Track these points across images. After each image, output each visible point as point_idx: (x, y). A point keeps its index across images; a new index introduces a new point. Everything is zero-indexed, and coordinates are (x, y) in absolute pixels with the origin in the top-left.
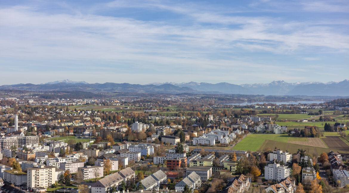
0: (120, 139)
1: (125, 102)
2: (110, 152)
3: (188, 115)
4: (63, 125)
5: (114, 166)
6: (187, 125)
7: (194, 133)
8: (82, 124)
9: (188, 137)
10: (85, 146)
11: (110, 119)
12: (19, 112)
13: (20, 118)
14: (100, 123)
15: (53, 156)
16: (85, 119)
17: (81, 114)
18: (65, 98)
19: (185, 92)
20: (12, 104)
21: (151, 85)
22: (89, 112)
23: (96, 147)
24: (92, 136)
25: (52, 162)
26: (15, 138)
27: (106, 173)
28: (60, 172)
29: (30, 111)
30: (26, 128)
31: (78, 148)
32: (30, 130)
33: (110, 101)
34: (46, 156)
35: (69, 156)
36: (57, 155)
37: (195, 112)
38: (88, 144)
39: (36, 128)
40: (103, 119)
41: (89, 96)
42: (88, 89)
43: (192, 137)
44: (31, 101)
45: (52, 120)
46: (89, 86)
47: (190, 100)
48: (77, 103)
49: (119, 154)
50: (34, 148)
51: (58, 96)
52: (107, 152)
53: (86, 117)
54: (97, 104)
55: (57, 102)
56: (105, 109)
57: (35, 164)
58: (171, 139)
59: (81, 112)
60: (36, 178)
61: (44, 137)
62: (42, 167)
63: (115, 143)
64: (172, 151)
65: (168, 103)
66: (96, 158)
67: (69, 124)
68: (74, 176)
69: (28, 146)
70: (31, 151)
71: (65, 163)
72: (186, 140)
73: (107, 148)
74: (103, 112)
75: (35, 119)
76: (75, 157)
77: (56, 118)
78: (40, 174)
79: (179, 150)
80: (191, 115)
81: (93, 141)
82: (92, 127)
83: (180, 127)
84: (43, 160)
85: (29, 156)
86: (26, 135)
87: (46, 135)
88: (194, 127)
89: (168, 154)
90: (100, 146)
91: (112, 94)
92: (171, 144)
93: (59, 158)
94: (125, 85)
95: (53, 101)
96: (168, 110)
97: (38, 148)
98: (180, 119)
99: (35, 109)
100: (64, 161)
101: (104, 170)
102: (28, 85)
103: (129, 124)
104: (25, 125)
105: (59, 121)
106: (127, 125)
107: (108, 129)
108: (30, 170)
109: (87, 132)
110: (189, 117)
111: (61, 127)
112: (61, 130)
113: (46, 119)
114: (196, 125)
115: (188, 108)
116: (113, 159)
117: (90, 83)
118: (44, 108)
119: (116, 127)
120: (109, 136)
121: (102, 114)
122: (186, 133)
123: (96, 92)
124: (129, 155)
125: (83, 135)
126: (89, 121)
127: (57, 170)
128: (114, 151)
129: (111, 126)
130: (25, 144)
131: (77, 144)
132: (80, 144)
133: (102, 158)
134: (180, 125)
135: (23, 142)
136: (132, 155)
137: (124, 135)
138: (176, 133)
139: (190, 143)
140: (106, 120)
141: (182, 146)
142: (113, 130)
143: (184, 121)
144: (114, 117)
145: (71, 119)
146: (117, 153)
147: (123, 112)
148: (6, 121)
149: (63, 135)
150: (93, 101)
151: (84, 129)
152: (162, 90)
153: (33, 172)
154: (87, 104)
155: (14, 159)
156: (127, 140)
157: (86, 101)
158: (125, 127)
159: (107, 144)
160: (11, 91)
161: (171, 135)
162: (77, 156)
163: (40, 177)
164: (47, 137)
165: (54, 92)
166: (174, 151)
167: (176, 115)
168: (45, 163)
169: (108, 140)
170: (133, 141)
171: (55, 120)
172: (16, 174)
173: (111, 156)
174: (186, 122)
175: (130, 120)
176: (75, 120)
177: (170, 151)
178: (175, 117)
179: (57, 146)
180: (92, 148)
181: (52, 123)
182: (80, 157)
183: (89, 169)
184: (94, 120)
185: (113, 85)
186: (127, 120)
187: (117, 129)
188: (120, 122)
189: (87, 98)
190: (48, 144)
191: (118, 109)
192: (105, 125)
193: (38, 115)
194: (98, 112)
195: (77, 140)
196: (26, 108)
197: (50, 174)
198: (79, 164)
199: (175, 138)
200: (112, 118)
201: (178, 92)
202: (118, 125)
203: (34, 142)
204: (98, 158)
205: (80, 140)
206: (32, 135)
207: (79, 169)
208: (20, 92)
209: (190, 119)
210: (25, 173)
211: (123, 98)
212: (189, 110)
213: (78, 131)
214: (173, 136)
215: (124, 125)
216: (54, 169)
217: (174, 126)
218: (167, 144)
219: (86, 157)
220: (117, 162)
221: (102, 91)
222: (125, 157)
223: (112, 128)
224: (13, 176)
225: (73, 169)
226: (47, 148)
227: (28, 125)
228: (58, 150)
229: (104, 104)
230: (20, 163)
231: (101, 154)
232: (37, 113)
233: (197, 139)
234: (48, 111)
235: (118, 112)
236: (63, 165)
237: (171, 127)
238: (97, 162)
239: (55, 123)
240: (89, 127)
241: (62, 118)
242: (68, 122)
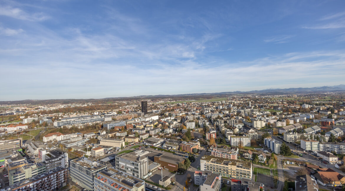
0: (295, 111)
1: (300, 96)
2: (290, 116)
3: (338, 100)
4: (269, 105)
5: (292, 122)
6: (336, 105)
7: (341, 109)
8: (277, 105)
9: (336, 111)
10: (278, 113)
11: (291, 103)
12: (252, 100)
13: (252, 102)
14: (286, 104)
15: (263, 116)
16: (279, 103)
17: (277, 101)
18: (271, 95)
19: (336, 90)
20: (249, 98)
21: (315, 88)
22: (281, 100)
23: (283, 114)
24: (282, 109)
25: (263, 119)
26: (249, 110)
27: (287, 125)
28: (266, 123)
29: (256, 100)
30: (254, 106)
31: (274, 114)
32: (255, 107)
33: (292, 95)
34: (261, 117)
35: (271, 117)
36: (265, 116)
37: (343, 99)
38: (279, 113)
39: (258, 106)
40: (287, 103)
41: (282, 94)
42: (281, 91)
43: (339, 111)
44: (256, 97)
45: (264, 103)
46: (281, 90)
47: (340, 93)
48: (276, 97)
49: (294, 117)
50: (256, 113)
51: (268, 95)
52: (288, 116)
53: (280, 102)
54: (285, 97)
55: (267, 97)
56: (289, 99)
57: (256, 119)
58: (325, 112)
59: (277, 100)
60: (256, 124)
61: (261, 110)
62: (258, 120)
63: (293, 113)
64: (325, 117)
65: (325, 95)
66: (282, 118)
67: (272, 105)
68: (272, 125)
69: (254, 113)
70: (255, 114)
71: (268, 119)
72: (335, 112)
73: (288, 114)
74: (288, 100)
75: (258, 103)
76: (273, 117)
77: (266, 103)
78: (257, 123)
79: (330, 117)
80: (340, 100)
81: (282, 112)
82: (282, 106)
83: (332, 106)
84: (260, 118)
85: (254, 116)
86: (253, 109)
87: (262, 109)
88: (341, 106)
89: (323, 119)
90: (285, 113)
91: (293, 93)
92: (325, 114)
93: (266, 118)
94: (300, 89)
95: (265, 96)
96: (325, 98)
97: (258, 113)
98: (332, 103)
99: (258, 99)
100: (268, 118)
101: (286, 123)
102: (255, 91)
103: (301, 105)
104: (253, 105)
105: (267, 104)
106: (300, 105)
107: (289, 107)
108: (254, 121)
109: (279, 108)
110: (338, 102)
111: (268, 106)
112: (268, 107)
113: (262, 103)
114: (342, 105)
115: (338, 97)
116: (291, 119)
117: (282, 89)
118: (261, 99)
119: (294, 106)
120: (290, 110)
121: (287, 101)
122: (335, 109)
123: (285, 92)
124: (300, 118)
125: (278, 109)
126: (281, 104)
127: (264, 122)
128: (292, 116)
129: (291, 106)
130: (253, 111)
131: (274, 113)
132: (276, 112)
133: (286, 118)
134: (332, 105)
135: (252, 111)
136: (301, 118)
137: (298, 109)
138: (328, 109)
139: (338, 114)
140: (289, 103)
141: (332, 115)
142: (292, 107)
143: (334, 103)
144: (293, 102)
145: (273, 103)
146: (293, 117)
147: (298, 100)
148: (247, 104)
149: (268, 109)
150: (283, 96)
151: (278, 107)
152: (322, 89)
153: (255, 122)
154: (281, 97)
155: (249, 117)
156: (299, 112)
157: (280, 96)
158: (299, 106)
159: (288, 113)
160: (249, 93)
161: (325, 110)
162: (274, 117)
163: (258, 124)
164: (262, 110)
165: (266, 93)
166: (327, 117)
167: (330, 101)
168: (260, 119)
169: (289, 111)
170: (303, 112)
171: (265, 103)
172: (249, 122)
173: (290, 118)
174: (335, 104)
175: (301, 103)
176: (274, 103)
177: (324, 117)
178: (328, 102)
179: (266, 113)
180: (281, 114)
181: (264, 105)
182: (275, 118)
183: (279, 123)
184: (283, 103)
185: (293, 89)
186: (300, 103)
187: (295, 107)
188: (296, 104)
189: (280, 95)
190: (262, 112)
191: (296, 98)
192: (288, 105)
193: (259, 102)
194: (285, 100)
195: (274, 111)
196: (254, 99)
197: (261, 123)
198: (274, 120)
199: (327, 111)
200: (292, 102)
201: (332, 90)
202: (295, 105)
203: (256, 111)
204: (284, 118)
205: (276, 111)
206: (256, 109)
207: (274, 122)
208: (252, 93)
209: (339, 102)
210: (252, 122)
211: (299, 94)
212: (339, 98)
213: (275, 108)
214: (327, 110)
215: (298, 105)
216: (263, 122)
217: (328, 106)
218: (322, 114)
219: (278, 118)
220: (293, 121)
221: (288, 92)
222: (297, 119)
223: (292, 106)
224: (247, 123)
225: (272, 122)
226: (262, 114)
227: (255, 105)
228: (265, 115)
229: (289, 97)
230: (251, 118)
231: (285, 117)
232: (259, 101)
233: (342, 112)
234: (263, 100)
235: (296, 100)
236: (267, 120)
237: (325, 107)
238: (283, 120)
239: (266, 104)
240: (280, 106)
241: (269, 103)
242: (271, 104)
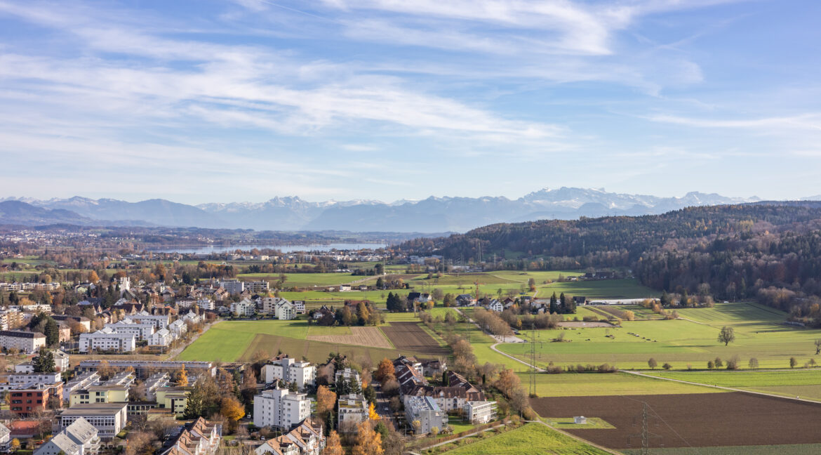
3: (68, 277)
6: (63, 302)
7: (82, 322)
9: (65, 334)
19: (58, 221)
37: (86, 272)
43: (76, 334)
47: (71, 241)
58: (23, 340)
64: (24, 369)
65: (15, 248)
72: (60, 340)
79: (43, 365)
80: (74, 277)
83: (46, 308)
88: (83, 308)
89: (14, 377)
92: (22, 351)
96: (14, 266)
98: (46, 290)
110: (69, 283)
114: (86, 303)
115: (66, 260)
122: (61, 323)
134: (46, 303)
138: (34, 323)
139: (72, 348)
141: (51, 356)
143: (56, 293)
161: (22, 328)
166: (31, 369)
167: (36, 279)
174: (61, 297)
177: (19, 369)
178: (32, 285)
199: (32, 336)
201: (42, 221)
209: (72, 288)
212: (70, 266)
214: (28, 331)
217: (31, 307)
218: (10, 352)
233: (90, 336)
237: (22, 310)
